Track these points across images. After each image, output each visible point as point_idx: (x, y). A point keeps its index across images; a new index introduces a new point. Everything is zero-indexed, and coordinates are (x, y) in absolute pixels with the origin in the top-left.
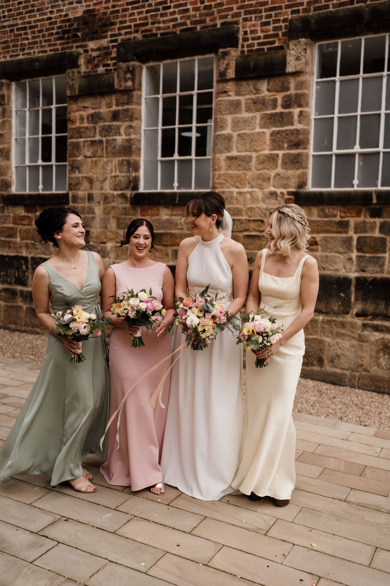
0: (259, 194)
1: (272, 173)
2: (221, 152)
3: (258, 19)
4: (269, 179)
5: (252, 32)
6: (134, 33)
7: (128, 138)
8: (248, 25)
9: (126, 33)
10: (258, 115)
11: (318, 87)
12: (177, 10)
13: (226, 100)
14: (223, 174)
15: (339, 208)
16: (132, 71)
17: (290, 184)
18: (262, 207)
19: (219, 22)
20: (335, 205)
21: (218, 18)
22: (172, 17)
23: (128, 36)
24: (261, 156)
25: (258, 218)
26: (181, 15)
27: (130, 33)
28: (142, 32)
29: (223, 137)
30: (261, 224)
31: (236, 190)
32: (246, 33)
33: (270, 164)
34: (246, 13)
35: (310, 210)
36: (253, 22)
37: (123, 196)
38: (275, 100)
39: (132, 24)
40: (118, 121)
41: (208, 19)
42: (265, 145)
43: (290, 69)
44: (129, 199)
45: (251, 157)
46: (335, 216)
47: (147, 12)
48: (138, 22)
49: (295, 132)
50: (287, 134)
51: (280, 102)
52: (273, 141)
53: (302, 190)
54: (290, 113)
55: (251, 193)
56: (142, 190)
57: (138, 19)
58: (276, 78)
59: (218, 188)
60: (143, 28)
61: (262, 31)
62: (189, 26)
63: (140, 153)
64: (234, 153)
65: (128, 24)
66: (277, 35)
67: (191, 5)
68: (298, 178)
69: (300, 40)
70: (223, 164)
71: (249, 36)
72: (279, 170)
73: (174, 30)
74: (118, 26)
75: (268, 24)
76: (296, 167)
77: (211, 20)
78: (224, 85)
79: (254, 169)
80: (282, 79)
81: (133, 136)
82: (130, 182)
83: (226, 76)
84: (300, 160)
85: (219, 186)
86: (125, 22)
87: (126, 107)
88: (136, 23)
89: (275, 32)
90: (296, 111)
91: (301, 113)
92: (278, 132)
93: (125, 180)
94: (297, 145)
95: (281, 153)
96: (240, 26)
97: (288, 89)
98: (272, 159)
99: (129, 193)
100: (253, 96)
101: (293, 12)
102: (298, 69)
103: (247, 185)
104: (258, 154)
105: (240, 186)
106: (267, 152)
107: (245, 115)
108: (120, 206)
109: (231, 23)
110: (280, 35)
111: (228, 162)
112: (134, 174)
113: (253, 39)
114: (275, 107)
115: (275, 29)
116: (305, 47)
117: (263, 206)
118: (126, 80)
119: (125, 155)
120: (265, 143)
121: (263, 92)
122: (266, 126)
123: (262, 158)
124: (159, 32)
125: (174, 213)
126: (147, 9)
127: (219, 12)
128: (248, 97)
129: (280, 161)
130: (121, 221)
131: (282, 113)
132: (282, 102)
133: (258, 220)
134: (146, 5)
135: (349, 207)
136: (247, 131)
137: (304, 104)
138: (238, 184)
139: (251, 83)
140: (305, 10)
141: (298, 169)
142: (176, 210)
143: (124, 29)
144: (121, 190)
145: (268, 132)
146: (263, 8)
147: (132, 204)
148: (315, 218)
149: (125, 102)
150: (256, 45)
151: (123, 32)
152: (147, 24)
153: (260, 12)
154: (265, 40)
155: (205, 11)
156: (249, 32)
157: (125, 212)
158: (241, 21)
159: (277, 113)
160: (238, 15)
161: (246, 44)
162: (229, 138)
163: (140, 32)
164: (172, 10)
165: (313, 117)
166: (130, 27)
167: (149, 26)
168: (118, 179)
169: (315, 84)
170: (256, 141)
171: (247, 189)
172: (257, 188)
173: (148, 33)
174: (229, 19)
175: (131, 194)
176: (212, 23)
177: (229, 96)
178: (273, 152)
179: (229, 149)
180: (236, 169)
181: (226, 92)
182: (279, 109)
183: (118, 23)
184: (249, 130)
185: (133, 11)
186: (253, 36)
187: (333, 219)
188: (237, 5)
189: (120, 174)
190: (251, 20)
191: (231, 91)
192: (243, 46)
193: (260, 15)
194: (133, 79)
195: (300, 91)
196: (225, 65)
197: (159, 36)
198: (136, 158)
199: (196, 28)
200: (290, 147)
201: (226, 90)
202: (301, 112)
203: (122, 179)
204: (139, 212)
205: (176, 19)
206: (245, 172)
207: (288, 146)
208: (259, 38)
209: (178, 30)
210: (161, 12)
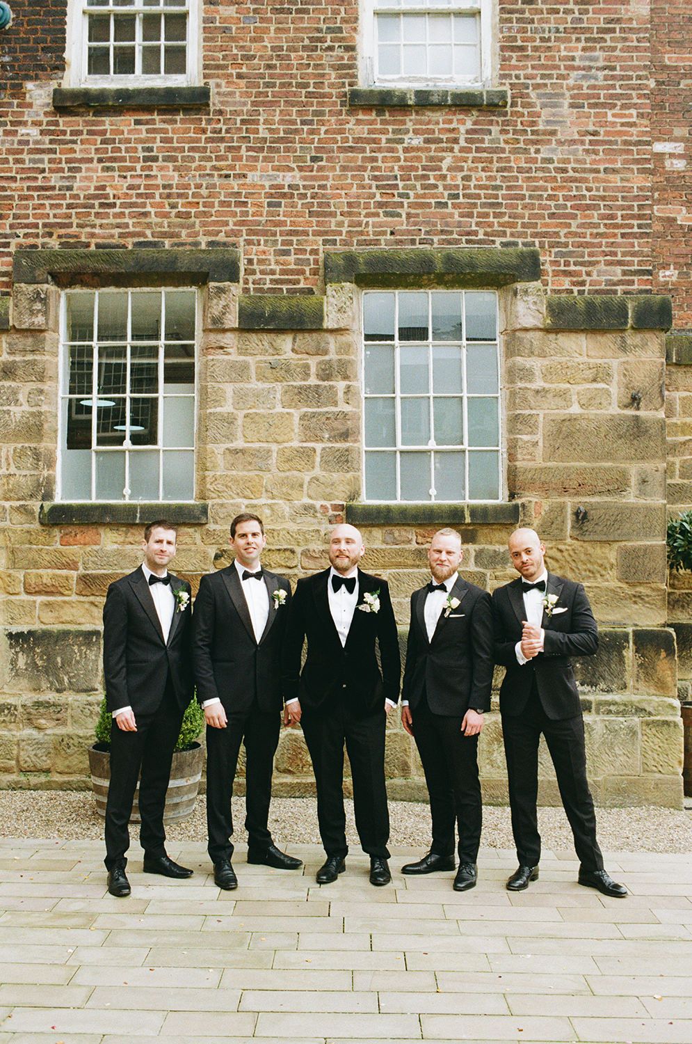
0: (284, 507)
1: (307, 477)
2: (215, 441)
3: (269, 244)
4: (301, 486)
5: (260, 262)
6: (43, 236)
7: (34, 409)
8: (254, 251)
9: (26, 235)
10: (279, 387)
11: (368, 353)
12: (127, 211)
13: (223, 360)
14: (221, 476)
15: (414, 529)
16: (45, 299)
17: (336, 493)
18: (291, 529)
19: (203, 240)
20: (409, 525)
21: (201, 233)
22: (119, 221)
23: (31, 241)
24: (285, 450)
25: (285, 547)
26: (135, 220)
27: (37, 236)
28: (60, 237)
29: (219, 417)
30: (292, 556)
31: (246, 502)
32: (250, 261)
33: (303, 463)
34: (250, 232)
35: (370, 532)
36: (262, 248)
37: (24, 510)
38: (307, 367)
39: (40, 222)
40: (14, 380)
41: (184, 232)
42: (293, 434)
43: (328, 323)
44: (37, 515)
45: (269, 451)
46: (409, 542)
47: (69, 206)
48: (52, 220)
49: (341, 416)
50: (328, 418)
51: (313, 370)
52: (306, 428)
53: (354, 503)
54: (331, 387)
55: (270, 506)
56: (58, 500)
57: (51, 215)
58: (306, 335)
59: (212, 498)
60: (62, 231)
61: (277, 263)
62: (151, 239)
63: (56, 437)
64: (239, 444)
65: (31, 220)
66: (302, 272)
67: (152, 207)
68: (348, 484)
69: (343, 284)
70: (220, 460)
71: (255, 267)
72: (317, 471)
73: (122, 241)
74: (11, 220)
75: (287, 253)
76: (346, 468)
77: (189, 235)
78: (219, 336)
79: (274, 470)
80: (315, 335)
81: (44, 408)
82: (39, 485)
83: (223, 324)
84: (350, 459)
85: (213, 495)
86: (27, 216)
87: (30, 357)
88: (47, 221)
89: (300, 267)
90: (341, 385)
91: (348, 390)
92: (314, 415)
93: (29, 483)
94: (345, 435)
95: (319, 446)
96: (241, 250)
97: (326, 352)
98: (307, 454)
99: (35, 505)
100: (270, 358)
101: (325, 242)
102: (342, 325)
103: (264, 495)
104: (281, 447)
105: (253, 497)
106: (296, 444)
107: (255, 385)
108: (19, 527)
109: (225, 244)
110: (308, 273)
111: (229, 457)
112: (45, 473)
113: (262, 272)
114: (307, 375)
115: (298, 262)
116: (350, 295)
117: (293, 527)
118: (32, 313)
119: (29, 439)
120: (293, 430)
121: (286, 353)
122: (293, 404)
123: (288, 453)
124: (93, 241)
125: (131, 539)
126: (69, 201)
127: (204, 224)
128: (259, 358)
129: (318, 459)
130: (20, 555)
131: (318, 386)
132: (317, 370)
133: (285, 550)
134: (68, 195)
135: (429, 529)
136: (261, 411)
137: (352, 376)
138: (248, 493)
139: (266, 338)
140: (345, 243)
141: (348, 472)
142: (133, 534)
143: (22, 228)
144: (19, 499)
145: (296, 414)
146: (278, 229)
147: (42, 524)
148: (378, 545)
149: (28, 348)
150: (268, 282)
151: (21, 232)
152: (70, 225)
153: (274, 234)
154: (282, 277)
155: (179, 220)
156: (255, 261)
157: (29, 537)
158: (242, 244)
159: (310, 387)
160: (236, 234)
161: (251, 278)
162: (230, 420)
163: (55, 237)
164: (117, 210)
165: (363, 395)
166: (36, 226)
167: (74, 230)
168: (12, 480)
169: (364, 347)
170: (277, 427)
171: (263, 501)
172: (281, 498)
173: (72, 241)
174: (221, 238)
175: (42, 507)
176: (190, 240)
177: (228, 354)
178: (305, 445)
179: (230, 437)
180: (244, 469)
181: (222, 348)
182: (313, 381)
183: (11, 216)
184: (263, 408)
185: (42, 202)
186: (262, 267)
187: (407, 547)
188: (235, 220)
189: (18, 473)
190: (259, 245)
191: (232, 347)
192: (246, 282)
193: (273, 238)
194: (46, 313)
195: (344, 357)
196: (221, 306)
197: (93, 248)
198: (50, 446)
199: (163, 243)
200: (333, 438)
201: (222, 344)
202: (349, 387)
203: (22, 480)
204: (58, 539)
205: (127, 225)
206: (261, 473)
207: (330, 437)
208: (273, 272)
209: (130, 243)
210: (97, 210)
